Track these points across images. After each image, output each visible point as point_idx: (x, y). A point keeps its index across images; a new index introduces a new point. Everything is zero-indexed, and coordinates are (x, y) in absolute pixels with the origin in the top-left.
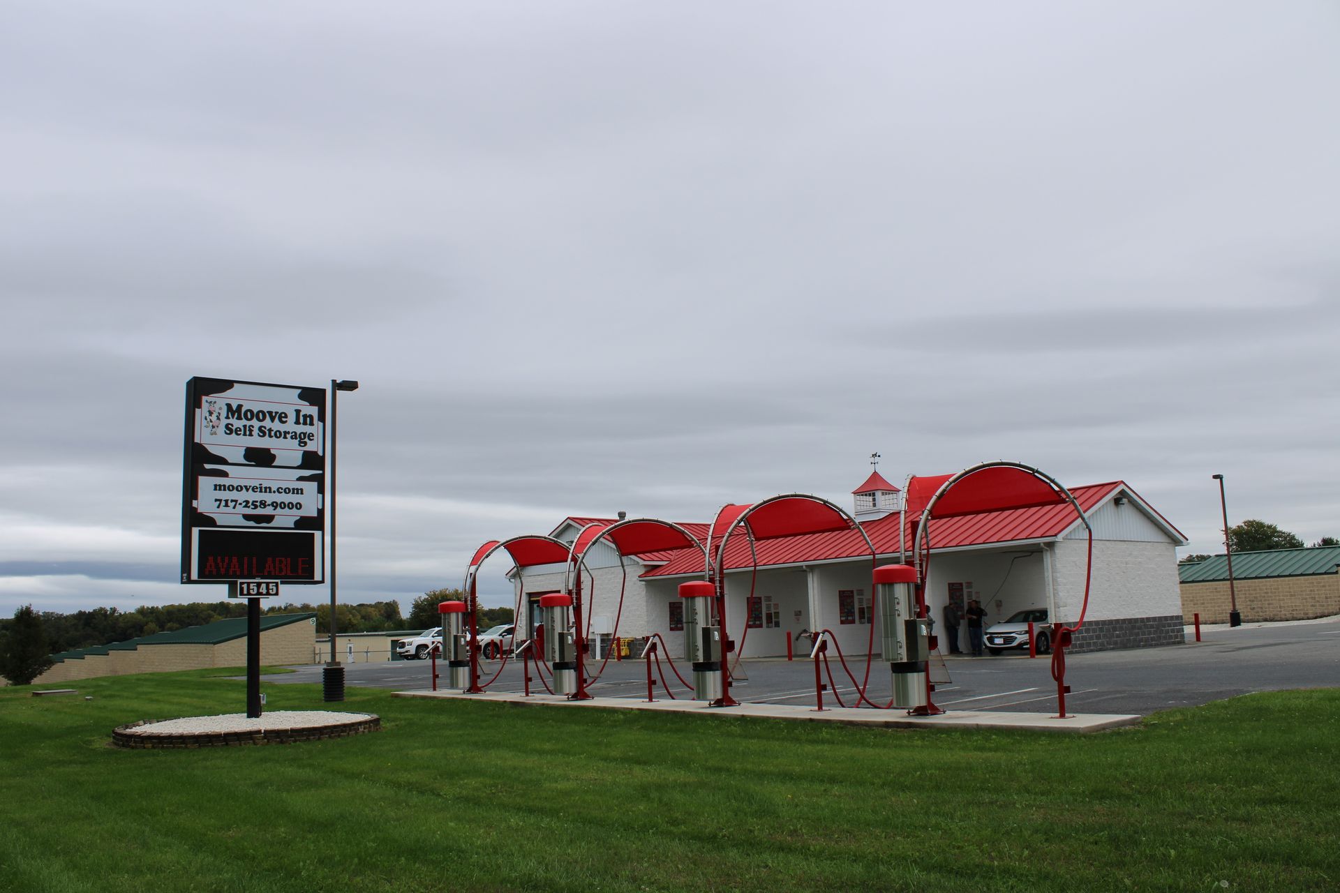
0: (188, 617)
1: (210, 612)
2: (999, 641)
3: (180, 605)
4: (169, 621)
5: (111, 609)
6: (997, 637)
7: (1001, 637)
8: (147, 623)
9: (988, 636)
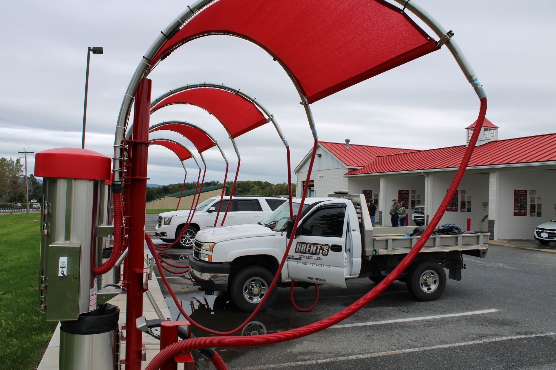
0: (245, 186)
1: (254, 184)
2: (544, 235)
3: (243, 181)
4: (238, 187)
5: (217, 181)
6: (543, 232)
7: (547, 232)
8: (230, 188)
9: (537, 230)
